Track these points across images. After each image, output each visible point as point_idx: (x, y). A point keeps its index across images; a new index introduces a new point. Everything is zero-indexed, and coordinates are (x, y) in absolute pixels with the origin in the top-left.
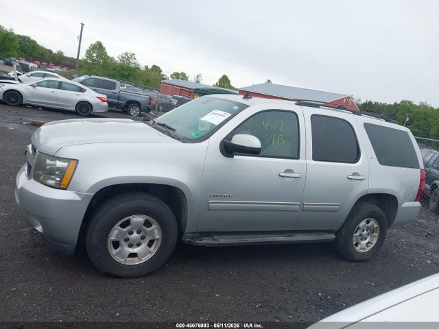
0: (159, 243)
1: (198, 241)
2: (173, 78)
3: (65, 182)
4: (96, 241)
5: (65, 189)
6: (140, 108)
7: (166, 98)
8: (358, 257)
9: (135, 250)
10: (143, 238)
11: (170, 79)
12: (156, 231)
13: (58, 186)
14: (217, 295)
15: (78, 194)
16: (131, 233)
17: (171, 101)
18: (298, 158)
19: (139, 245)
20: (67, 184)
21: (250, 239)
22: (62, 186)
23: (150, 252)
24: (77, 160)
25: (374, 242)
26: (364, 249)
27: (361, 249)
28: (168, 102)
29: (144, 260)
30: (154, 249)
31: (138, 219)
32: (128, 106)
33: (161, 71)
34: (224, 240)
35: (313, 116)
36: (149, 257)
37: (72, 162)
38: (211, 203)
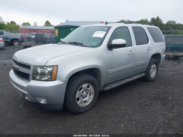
0: (93, 93)
1: (105, 89)
2: (23, 26)
3: (54, 77)
4: (72, 100)
5: (55, 80)
6: (18, 41)
7: (27, 35)
8: (152, 80)
9: (86, 99)
10: (87, 93)
11: (22, 26)
12: (92, 89)
13: (50, 80)
14: (122, 108)
15: (61, 81)
16: (83, 92)
17: (30, 36)
18: (132, 45)
19: (86, 97)
20: (55, 78)
21: (122, 83)
22: (52, 79)
23: (91, 98)
24: (57, 66)
25: (155, 73)
26: (153, 76)
27: (152, 76)
28: (29, 36)
29: (89, 102)
30: (92, 97)
31: (85, 86)
32: (12, 42)
33: (16, 23)
34: (114, 86)
35: (132, 27)
36: (91, 100)
37: (55, 67)
38: (109, 71)
